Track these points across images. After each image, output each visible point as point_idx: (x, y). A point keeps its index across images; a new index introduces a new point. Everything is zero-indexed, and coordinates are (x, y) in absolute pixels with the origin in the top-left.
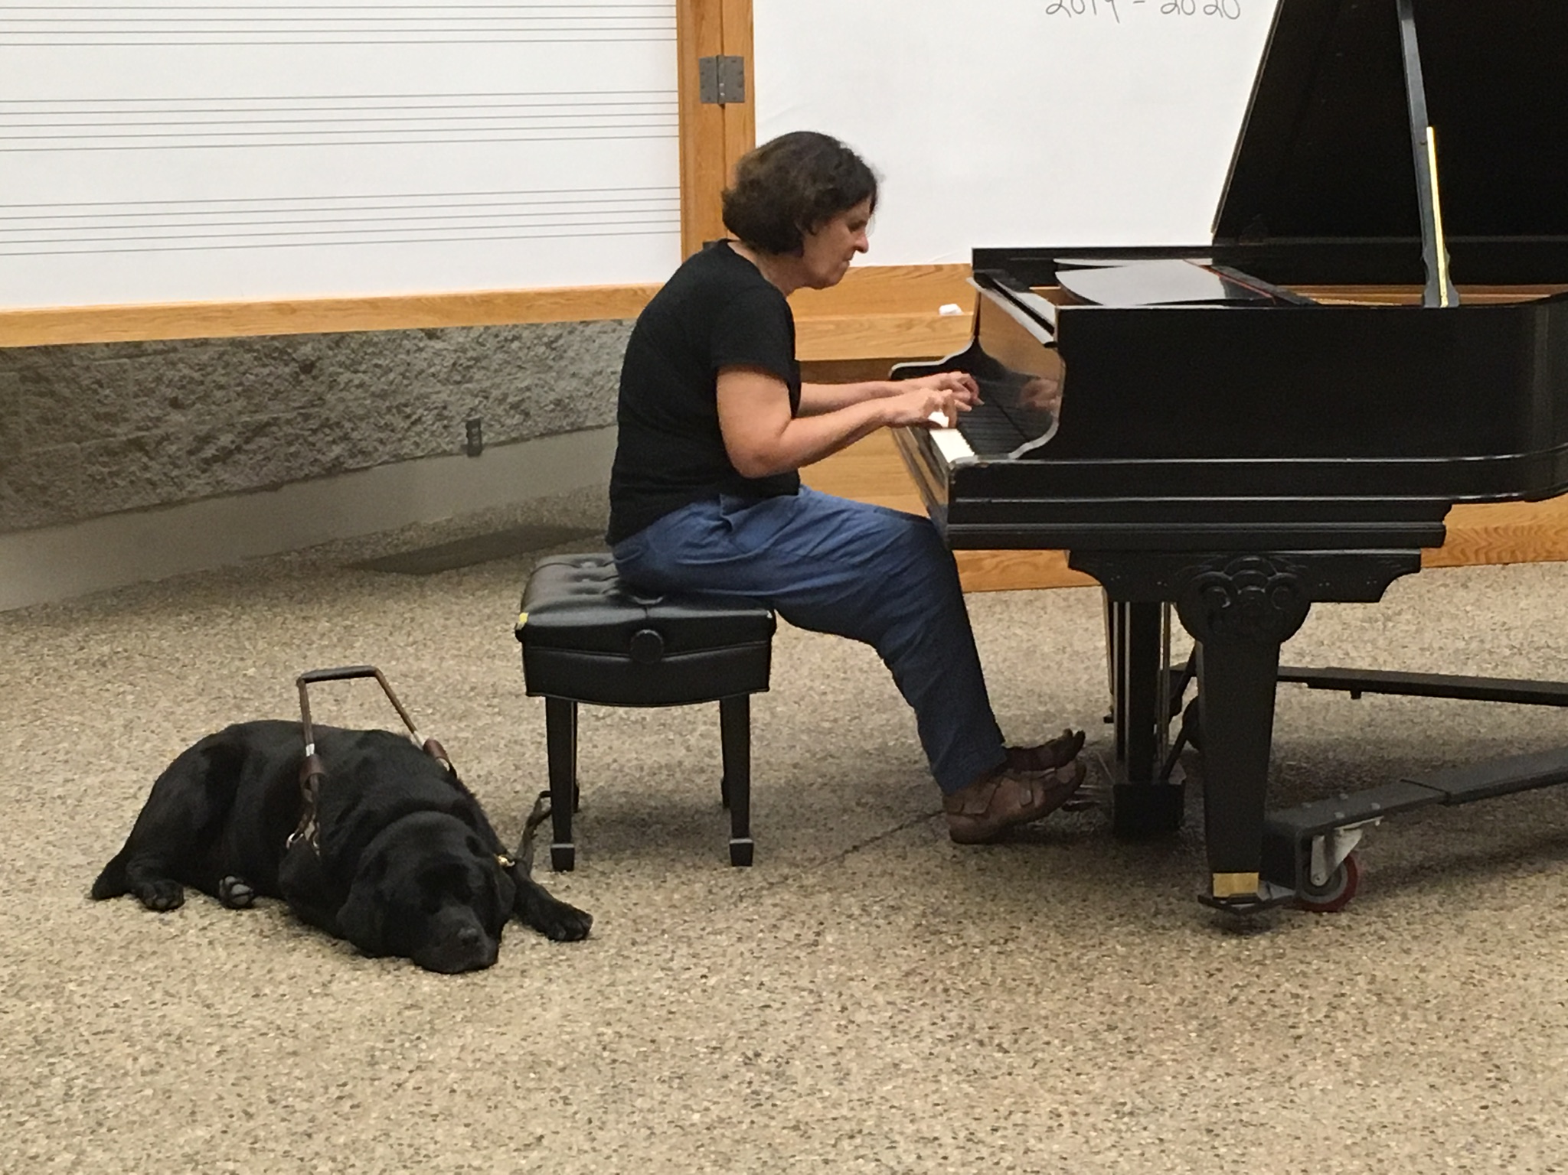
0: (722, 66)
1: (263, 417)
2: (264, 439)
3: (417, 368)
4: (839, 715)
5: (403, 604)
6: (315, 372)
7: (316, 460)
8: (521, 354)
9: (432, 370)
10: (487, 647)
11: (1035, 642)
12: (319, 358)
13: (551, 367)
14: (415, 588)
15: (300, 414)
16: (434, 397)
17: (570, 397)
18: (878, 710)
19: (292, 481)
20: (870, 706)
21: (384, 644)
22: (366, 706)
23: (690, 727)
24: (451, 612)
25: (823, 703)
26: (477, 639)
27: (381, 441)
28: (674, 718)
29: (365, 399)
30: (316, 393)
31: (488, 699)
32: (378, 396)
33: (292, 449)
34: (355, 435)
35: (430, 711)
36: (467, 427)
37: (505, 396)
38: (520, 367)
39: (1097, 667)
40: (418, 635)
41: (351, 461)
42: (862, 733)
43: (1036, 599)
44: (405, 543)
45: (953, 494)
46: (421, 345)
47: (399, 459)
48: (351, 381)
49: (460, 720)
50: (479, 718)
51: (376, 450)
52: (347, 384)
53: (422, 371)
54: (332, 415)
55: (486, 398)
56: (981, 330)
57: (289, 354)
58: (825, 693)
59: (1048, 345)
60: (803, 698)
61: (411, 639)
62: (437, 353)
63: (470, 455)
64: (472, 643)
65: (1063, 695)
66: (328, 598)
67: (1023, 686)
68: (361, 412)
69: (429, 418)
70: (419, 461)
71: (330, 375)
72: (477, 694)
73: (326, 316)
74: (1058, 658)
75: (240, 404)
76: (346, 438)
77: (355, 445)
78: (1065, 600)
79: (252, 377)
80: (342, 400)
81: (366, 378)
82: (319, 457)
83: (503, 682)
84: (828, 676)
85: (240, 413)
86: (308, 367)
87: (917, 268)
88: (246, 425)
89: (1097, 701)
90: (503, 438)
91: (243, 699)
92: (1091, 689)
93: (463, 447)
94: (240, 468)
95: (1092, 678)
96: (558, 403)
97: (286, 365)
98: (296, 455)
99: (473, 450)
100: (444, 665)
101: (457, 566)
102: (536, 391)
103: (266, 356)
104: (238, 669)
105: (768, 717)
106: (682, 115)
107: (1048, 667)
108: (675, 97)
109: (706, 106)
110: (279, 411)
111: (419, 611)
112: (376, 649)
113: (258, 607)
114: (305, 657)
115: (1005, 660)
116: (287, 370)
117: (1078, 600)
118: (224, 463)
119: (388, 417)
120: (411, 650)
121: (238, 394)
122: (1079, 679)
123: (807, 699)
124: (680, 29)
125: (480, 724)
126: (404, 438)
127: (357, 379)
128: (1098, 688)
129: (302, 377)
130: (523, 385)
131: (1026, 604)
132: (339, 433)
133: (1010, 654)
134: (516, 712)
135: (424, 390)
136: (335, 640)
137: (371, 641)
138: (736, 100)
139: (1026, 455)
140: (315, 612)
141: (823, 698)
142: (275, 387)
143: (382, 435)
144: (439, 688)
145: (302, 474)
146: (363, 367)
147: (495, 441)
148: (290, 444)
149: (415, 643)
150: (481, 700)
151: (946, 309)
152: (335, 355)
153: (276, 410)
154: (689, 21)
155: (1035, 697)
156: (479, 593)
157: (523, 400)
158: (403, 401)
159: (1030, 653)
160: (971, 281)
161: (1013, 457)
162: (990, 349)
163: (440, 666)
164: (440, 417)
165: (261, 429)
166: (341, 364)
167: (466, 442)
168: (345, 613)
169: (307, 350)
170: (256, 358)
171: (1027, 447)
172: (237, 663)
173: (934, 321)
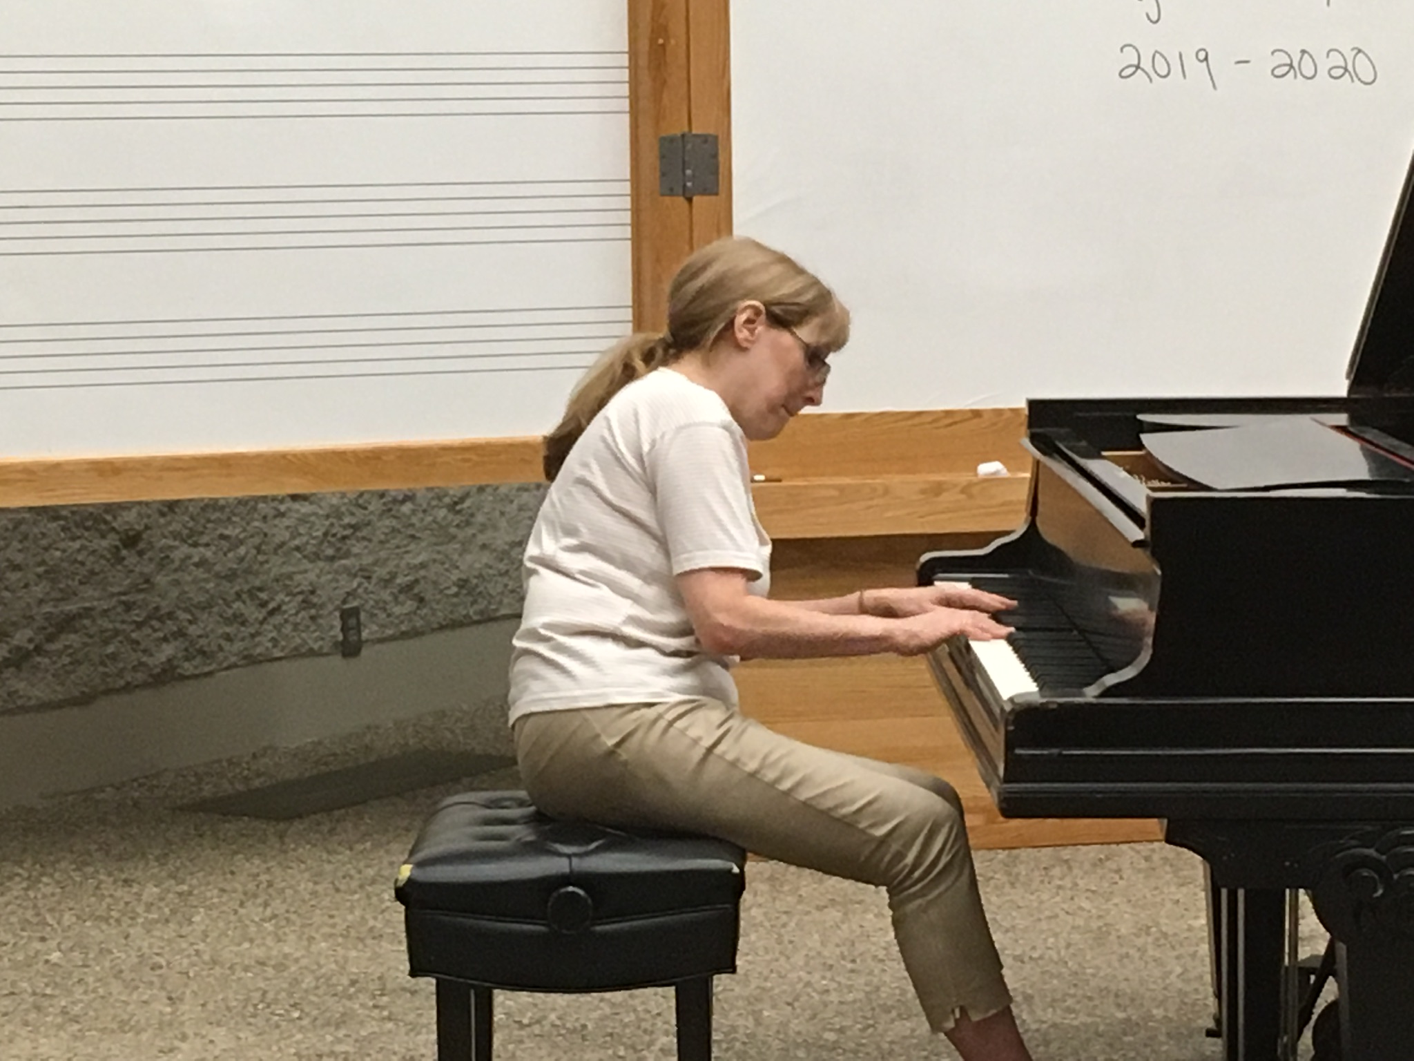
0: (689, 147)
1: (71, 607)
2: (72, 636)
3: (277, 540)
4: (848, 1023)
5: (257, 861)
6: (141, 545)
7: (141, 664)
8: (414, 520)
9: (297, 542)
10: (371, 923)
11: (1109, 919)
12: (147, 527)
13: (454, 537)
14: (273, 840)
15: (124, 603)
16: (298, 577)
17: (480, 576)
18: (899, 1015)
19: (108, 692)
20: (887, 1010)
21: (233, 918)
22: (211, 1007)
23: (647, 1038)
24: (320, 874)
25: (825, 1005)
26: (358, 913)
27: (228, 638)
28: (626, 1026)
29: (207, 581)
30: (141, 574)
31: (374, 997)
32: (225, 577)
33: (110, 649)
34: (193, 630)
35: (296, 1014)
36: (342, 617)
37: (393, 576)
38: (413, 537)
39: (1194, 955)
40: (277, 906)
41: (186, 665)
42: (879, 1047)
43: (1108, 859)
44: (259, 775)
45: (1009, 746)
46: (283, 508)
47: (251, 660)
48: (189, 557)
49: (338, 1027)
50: (362, 1023)
51: (221, 648)
52: (183, 561)
53: (282, 544)
54: (164, 604)
55: (368, 578)
56: (1040, 508)
57: (106, 522)
58: (827, 991)
59: (1137, 544)
60: (797, 999)
61: (269, 912)
62: (303, 520)
63: (346, 655)
64: (350, 917)
65: (1148, 994)
66: (157, 852)
67: (1093, 983)
68: (202, 598)
69: (291, 607)
70: (276, 664)
71: (161, 550)
72: (359, 991)
73: (160, 478)
74: (1139, 942)
75: (39, 590)
76: (181, 634)
77: (192, 643)
78: (1147, 859)
79: (58, 554)
80: (177, 583)
81: (208, 554)
82: (144, 659)
83: (393, 973)
84: (831, 967)
85: (41, 602)
86: (131, 540)
87: (948, 413)
88: (48, 617)
89: (1194, 1005)
90: (390, 632)
91: (45, 995)
92: (1188, 988)
93: (336, 644)
94: (40, 675)
95: (1185, 971)
96: (463, 584)
97: (103, 537)
98: (114, 657)
99: (350, 649)
100: (314, 948)
101: (328, 810)
102: (436, 568)
103: (77, 526)
104: (37, 952)
105: (750, 1022)
106: (636, 211)
107: (1127, 955)
108: (627, 188)
109: (667, 200)
110: (93, 598)
111: (277, 871)
112: (221, 924)
113: (63, 865)
114: (127, 937)
115: (1068, 946)
116: (105, 543)
117: (1165, 860)
118: (18, 667)
119: (236, 605)
120: (268, 926)
121: (39, 576)
122: (1170, 972)
123: (803, 999)
124: (634, 98)
125: (363, 1033)
126: (258, 634)
127: (197, 554)
128: (1196, 985)
129: (124, 552)
130: (417, 561)
131: (1094, 865)
132: (171, 626)
133: (1076, 937)
134: (411, 1017)
135: (287, 569)
136: (167, 911)
137: (215, 913)
138: (705, 192)
139: (1108, 692)
140: (139, 873)
141: (825, 997)
142: (89, 565)
143: (228, 630)
144: (308, 982)
145: (122, 683)
146: (205, 539)
147: (378, 636)
148: (106, 642)
149: (275, 916)
150: (363, 998)
151: (986, 469)
152: (169, 523)
153: (90, 596)
154: (646, 87)
155: (1111, 999)
156: (360, 847)
157: (417, 581)
158: (257, 583)
159: (1101, 937)
160: (1026, 442)
161: (1091, 694)
162: (1050, 534)
163: (307, 948)
164: (306, 604)
165: (67, 623)
166: (176, 535)
167: (341, 638)
168: (180, 875)
169: (131, 516)
170: (64, 529)
171: (1111, 680)
172: (37, 945)
173: (970, 485)
